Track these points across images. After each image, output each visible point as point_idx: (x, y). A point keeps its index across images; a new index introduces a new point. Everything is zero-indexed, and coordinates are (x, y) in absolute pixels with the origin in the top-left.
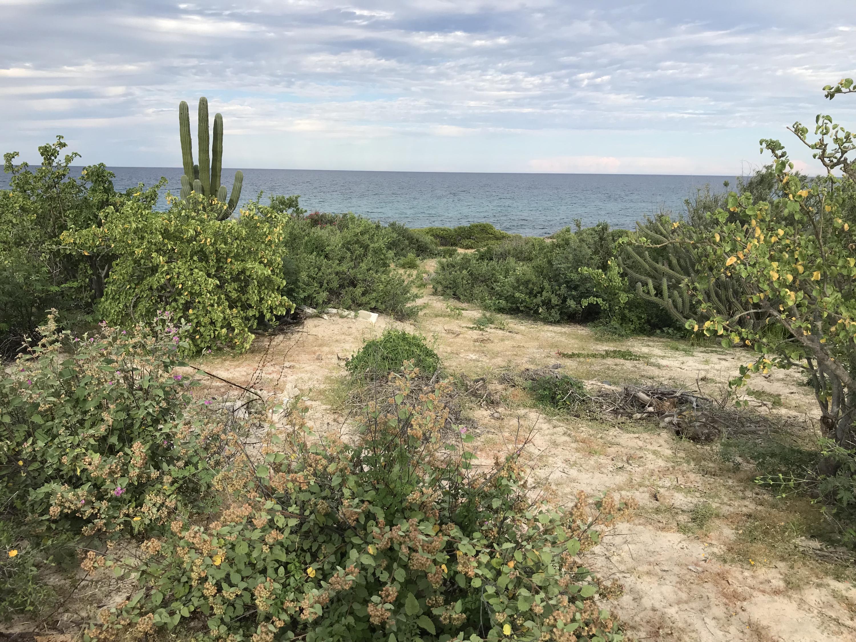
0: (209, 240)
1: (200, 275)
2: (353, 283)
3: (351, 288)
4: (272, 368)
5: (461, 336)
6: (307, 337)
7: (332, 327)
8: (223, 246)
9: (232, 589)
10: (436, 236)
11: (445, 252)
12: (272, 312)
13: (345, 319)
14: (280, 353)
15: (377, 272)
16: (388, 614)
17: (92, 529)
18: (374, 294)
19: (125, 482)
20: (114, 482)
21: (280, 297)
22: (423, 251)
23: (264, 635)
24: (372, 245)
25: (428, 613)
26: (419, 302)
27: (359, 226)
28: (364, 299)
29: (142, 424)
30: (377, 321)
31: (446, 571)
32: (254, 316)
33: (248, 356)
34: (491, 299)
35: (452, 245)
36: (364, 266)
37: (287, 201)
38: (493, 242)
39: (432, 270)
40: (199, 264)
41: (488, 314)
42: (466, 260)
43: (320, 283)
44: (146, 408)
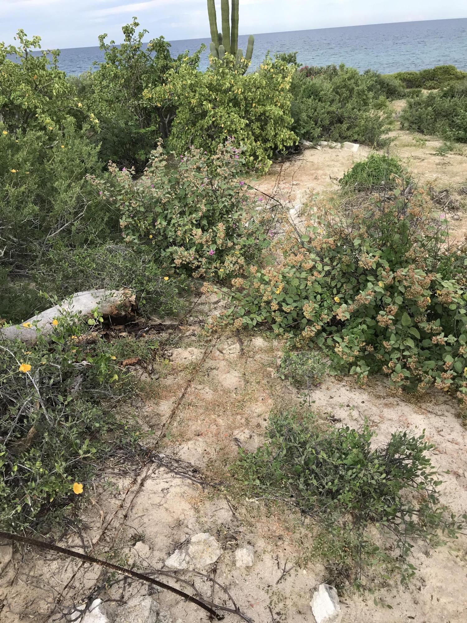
0: (240, 90)
1: (235, 116)
2: (340, 121)
3: (339, 125)
4: (284, 185)
5: (425, 160)
6: (306, 164)
7: (324, 155)
8: (250, 94)
9: (289, 306)
10: (403, 80)
11: (414, 93)
12: (283, 144)
13: (333, 150)
14: (288, 175)
15: (359, 110)
16: (391, 322)
17: (198, 274)
18: (357, 129)
19: (215, 247)
20: (208, 247)
21: (289, 132)
22: (391, 93)
23: (309, 332)
24: (356, 88)
25: (416, 326)
26: (391, 135)
27: (347, 72)
28: (349, 133)
29: (220, 213)
30: (359, 150)
31: (430, 301)
32: (271, 147)
33: (268, 177)
34: (452, 131)
35: (417, 87)
36: (349, 106)
37: (288, 58)
38: (454, 82)
39: (399, 109)
40: (234, 109)
41: (448, 144)
42: (431, 98)
43: (315, 121)
44: (223, 202)
